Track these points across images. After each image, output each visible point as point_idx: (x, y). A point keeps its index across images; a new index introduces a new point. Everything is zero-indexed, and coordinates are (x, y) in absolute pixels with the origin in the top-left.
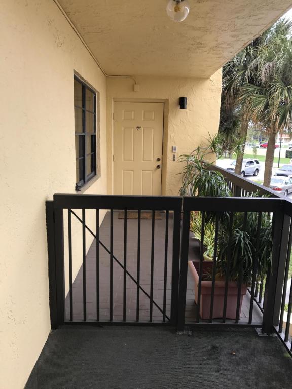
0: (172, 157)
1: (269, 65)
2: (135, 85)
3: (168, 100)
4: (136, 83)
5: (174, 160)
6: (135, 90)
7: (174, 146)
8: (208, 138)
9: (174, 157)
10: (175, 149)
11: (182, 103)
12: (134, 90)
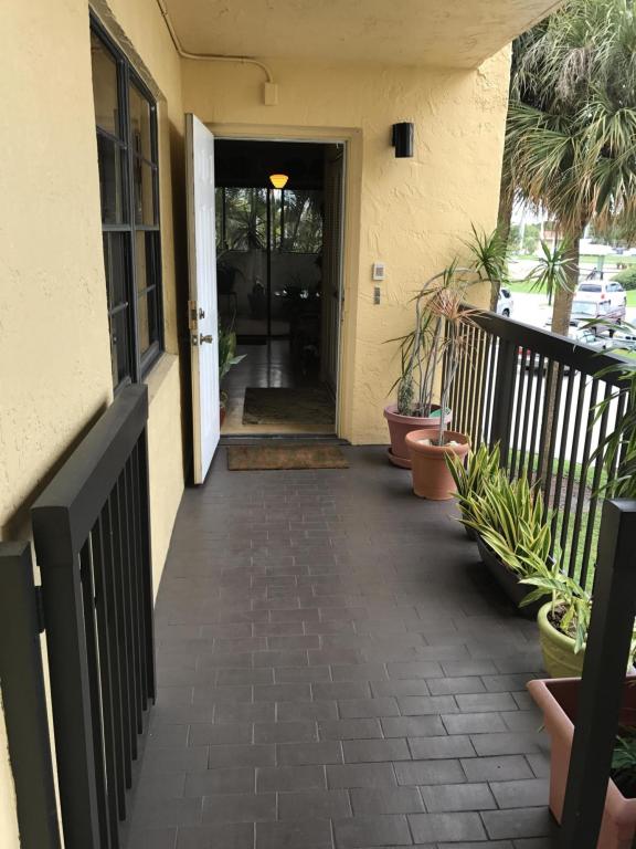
0: (372, 295)
1: (577, 54)
2: (268, 86)
3: (358, 131)
4: (268, 81)
5: (377, 302)
6: (267, 101)
7: (378, 264)
8: (471, 240)
9: (377, 293)
10: (380, 271)
11: (401, 140)
12: (262, 100)
